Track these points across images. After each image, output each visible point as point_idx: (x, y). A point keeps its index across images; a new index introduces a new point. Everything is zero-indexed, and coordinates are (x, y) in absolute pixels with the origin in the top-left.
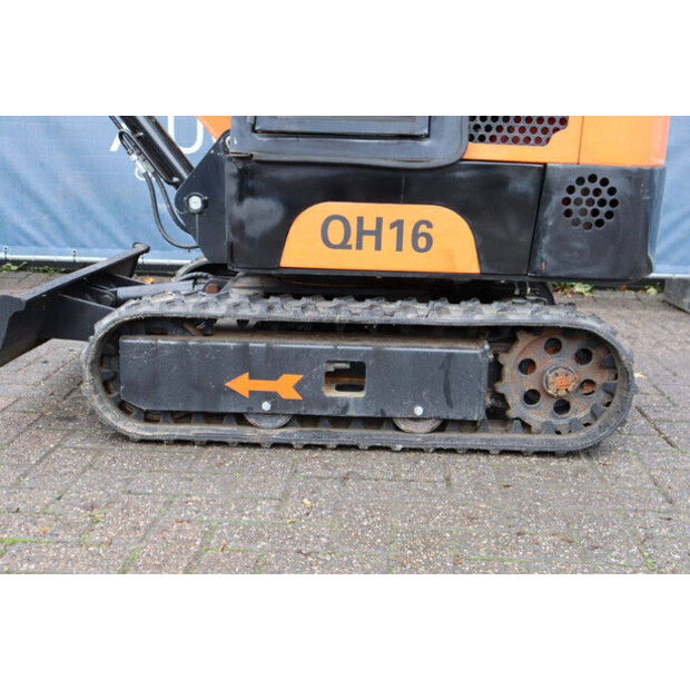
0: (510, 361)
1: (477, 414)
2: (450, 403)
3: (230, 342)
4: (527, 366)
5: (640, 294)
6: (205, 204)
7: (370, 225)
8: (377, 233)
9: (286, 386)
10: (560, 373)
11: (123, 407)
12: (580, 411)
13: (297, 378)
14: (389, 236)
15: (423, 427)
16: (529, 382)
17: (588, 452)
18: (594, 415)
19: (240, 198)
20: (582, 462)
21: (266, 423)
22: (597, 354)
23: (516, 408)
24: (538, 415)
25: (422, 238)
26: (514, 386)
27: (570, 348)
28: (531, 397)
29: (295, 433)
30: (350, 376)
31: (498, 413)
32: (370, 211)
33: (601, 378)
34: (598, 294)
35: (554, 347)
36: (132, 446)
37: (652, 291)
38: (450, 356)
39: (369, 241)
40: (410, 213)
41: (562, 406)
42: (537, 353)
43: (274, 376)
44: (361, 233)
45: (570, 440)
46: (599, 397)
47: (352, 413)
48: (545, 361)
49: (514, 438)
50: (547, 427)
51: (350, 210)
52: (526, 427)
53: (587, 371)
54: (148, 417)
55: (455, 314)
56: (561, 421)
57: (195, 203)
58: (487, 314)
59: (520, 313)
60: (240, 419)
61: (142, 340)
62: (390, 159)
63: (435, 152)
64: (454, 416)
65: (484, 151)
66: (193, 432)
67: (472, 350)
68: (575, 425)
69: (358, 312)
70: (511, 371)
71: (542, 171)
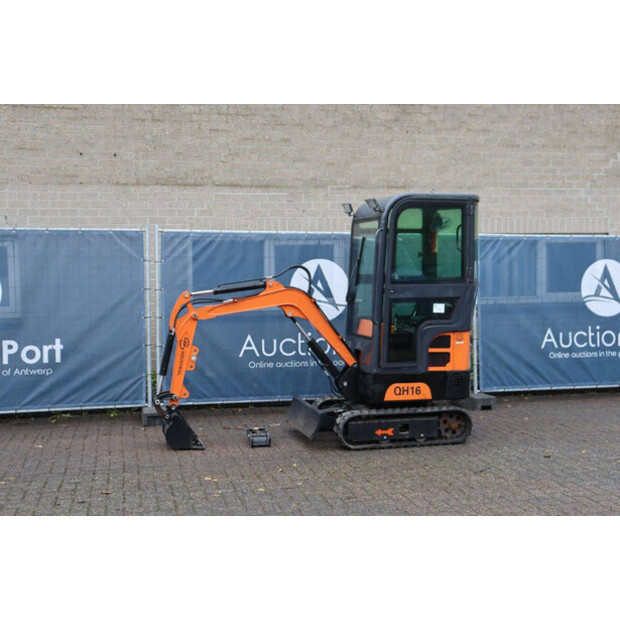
0: (441, 421)
1: (435, 435)
2: (430, 433)
3: (376, 421)
4: (445, 422)
7: (406, 388)
8: (407, 391)
9: (390, 432)
11: (346, 440)
12: (459, 433)
13: (392, 429)
15: (422, 441)
16: (446, 426)
17: (462, 442)
18: (462, 433)
19: (374, 384)
21: (385, 442)
22: (462, 417)
23: (443, 434)
24: (448, 435)
25: (418, 391)
26: (443, 427)
27: (455, 416)
28: (446, 430)
29: (391, 444)
30: (405, 427)
31: (440, 436)
32: (405, 385)
33: (463, 424)
35: (451, 417)
38: (429, 421)
39: (405, 393)
40: (415, 385)
41: (454, 432)
42: (447, 419)
43: (387, 429)
44: (404, 391)
45: (458, 440)
47: (407, 437)
48: (449, 420)
49: (444, 441)
50: (451, 438)
51: (401, 385)
53: (459, 422)
55: (429, 410)
56: (455, 436)
57: (345, 384)
60: (377, 442)
61: (355, 423)
62: (411, 372)
63: (420, 369)
64: (430, 436)
65: (432, 369)
66: (368, 446)
67: (434, 419)
68: (458, 437)
69: (405, 411)
70: (441, 423)
71: (445, 373)
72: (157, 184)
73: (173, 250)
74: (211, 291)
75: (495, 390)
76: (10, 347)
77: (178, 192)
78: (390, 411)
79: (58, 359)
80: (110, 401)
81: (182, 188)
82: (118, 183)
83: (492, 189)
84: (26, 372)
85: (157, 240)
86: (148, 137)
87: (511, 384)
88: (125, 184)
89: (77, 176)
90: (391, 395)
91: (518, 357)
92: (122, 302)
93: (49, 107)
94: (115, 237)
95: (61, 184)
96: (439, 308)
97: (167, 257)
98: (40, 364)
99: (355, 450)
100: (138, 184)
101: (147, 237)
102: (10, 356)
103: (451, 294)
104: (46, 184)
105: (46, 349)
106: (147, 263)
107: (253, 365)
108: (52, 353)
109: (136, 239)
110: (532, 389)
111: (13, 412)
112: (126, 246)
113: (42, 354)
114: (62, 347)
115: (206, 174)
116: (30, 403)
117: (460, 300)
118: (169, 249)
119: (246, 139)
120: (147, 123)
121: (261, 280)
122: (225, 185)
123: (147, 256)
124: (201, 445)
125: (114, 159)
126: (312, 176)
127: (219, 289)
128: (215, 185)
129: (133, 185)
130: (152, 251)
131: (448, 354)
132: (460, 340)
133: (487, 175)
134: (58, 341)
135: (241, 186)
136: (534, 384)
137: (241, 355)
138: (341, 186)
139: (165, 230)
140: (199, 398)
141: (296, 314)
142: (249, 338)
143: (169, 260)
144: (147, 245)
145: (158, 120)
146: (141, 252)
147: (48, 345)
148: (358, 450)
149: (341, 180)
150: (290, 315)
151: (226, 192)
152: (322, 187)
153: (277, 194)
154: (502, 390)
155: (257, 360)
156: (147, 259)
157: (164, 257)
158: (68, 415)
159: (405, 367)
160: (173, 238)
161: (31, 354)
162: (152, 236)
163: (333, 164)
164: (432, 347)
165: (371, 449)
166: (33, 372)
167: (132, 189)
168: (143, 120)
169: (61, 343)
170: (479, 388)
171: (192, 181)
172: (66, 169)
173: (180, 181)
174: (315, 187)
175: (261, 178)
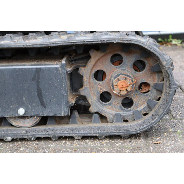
0: (87, 72)
1: (64, 112)
2: (43, 104)
4: (99, 75)
10: (121, 78)
12: (140, 105)
18: (150, 108)
20: (141, 142)
22: (149, 63)
23: (95, 105)
24: (111, 109)
26: (91, 90)
27: (129, 60)
33: (153, 80)
38: (38, 70)
42: (106, 66)
46: (153, 94)
48: (112, 70)
50: (118, 117)
52: (103, 118)
53: (142, 76)
56: (127, 113)
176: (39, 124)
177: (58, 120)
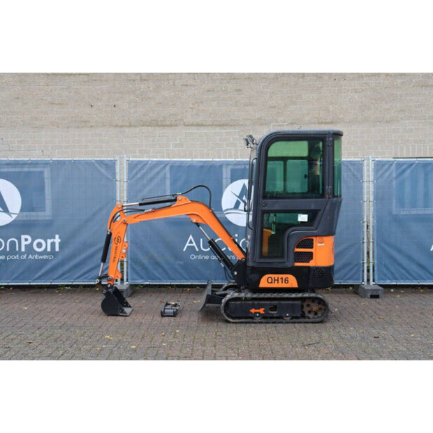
0: (305, 304)
1: (300, 315)
3: (251, 302)
4: (308, 306)
5: (348, 290)
6: (238, 273)
7: (276, 279)
8: (278, 280)
9: (262, 311)
10: (315, 307)
11: (228, 316)
12: (319, 314)
13: (263, 309)
14: (280, 280)
15: (289, 318)
16: (309, 309)
17: (321, 322)
18: (322, 315)
19: (251, 274)
20: (320, 324)
21: (258, 318)
22: (322, 303)
23: (307, 314)
24: (311, 316)
25: (286, 281)
26: (306, 309)
27: (316, 302)
28: (310, 312)
29: (263, 320)
30: (274, 308)
31: (303, 316)
32: (276, 276)
33: (323, 308)
34: (333, 290)
35: (313, 301)
36: (231, 324)
37: (351, 288)
38: (293, 304)
39: (276, 282)
40: (284, 276)
41: (316, 314)
42: (310, 303)
43: (259, 309)
44: (275, 280)
45: (318, 320)
46: (323, 311)
47: (275, 315)
49: (307, 320)
50: (313, 318)
51: (273, 276)
52: (309, 318)
53: (320, 306)
54: (233, 318)
55: (293, 295)
56: (316, 317)
57: (236, 273)
58: (300, 295)
59: (306, 295)
60: (252, 318)
61: (233, 302)
62: (280, 266)
63: (288, 265)
64: (295, 315)
65: (297, 264)
66: (243, 320)
67: (297, 302)
68: (318, 317)
69: (275, 295)
70: (305, 306)
71: (309, 267)
72: (143, 125)
73: (136, 174)
74: (138, 203)
75: (388, 282)
76: (26, 240)
77: (158, 131)
78: (262, 295)
79: (57, 249)
80: (91, 279)
81: (162, 128)
82: (116, 126)
83: (407, 122)
84: (36, 258)
85: (125, 165)
86: (138, 92)
87: (402, 279)
88: (122, 126)
89: (89, 122)
90: (264, 282)
91: (410, 258)
92: (101, 209)
93: (71, 74)
94: (96, 165)
95: (78, 127)
96: (303, 218)
97: (133, 178)
98: (45, 252)
99: (234, 323)
100: (130, 126)
101: (118, 163)
102: (26, 245)
103: (313, 207)
104: (68, 128)
105: (49, 241)
106: (118, 183)
107: (193, 257)
108: (53, 244)
109: (110, 166)
110: (421, 283)
111: (28, 284)
112: (103, 171)
113: (46, 245)
114: (59, 240)
115: (179, 117)
116: (39, 278)
117: (321, 212)
118: (134, 172)
119: (209, 91)
120: (136, 83)
121: (173, 196)
122: (192, 125)
123: (118, 177)
124: (125, 313)
125: (114, 109)
126: (258, 116)
127: (143, 202)
128: (185, 125)
129: (126, 126)
130: (122, 174)
131: (311, 253)
132: (321, 243)
133: (403, 111)
134: (57, 236)
135: (204, 126)
136: (424, 279)
137: (184, 250)
138: (281, 124)
139: (131, 159)
140: (153, 279)
141: (200, 221)
142: (191, 237)
143: (134, 180)
144: (118, 170)
145: (145, 80)
146: (114, 175)
147: (51, 239)
148: (236, 323)
149: (280, 119)
150: (194, 221)
151: (193, 130)
152: (266, 124)
153: (231, 130)
154: (395, 283)
155: (197, 253)
156: (119, 180)
157: (129, 179)
158: (69, 288)
159: (276, 262)
160: (137, 164)
161: (39, 245)
162: (121, 163)
163: (275, 107)
164: (297, 247)
165: (246, 323)
166: (41, 257)
167: (127, 130)
168: (134, 81)
169: (59, 238)
170: (374, 281)
171: (169, 123)
172: (81, 117)
173: (160, 123)
174: (261, 125)
175: (220, 119)
176: (291, 319)
177: (297, 318)
